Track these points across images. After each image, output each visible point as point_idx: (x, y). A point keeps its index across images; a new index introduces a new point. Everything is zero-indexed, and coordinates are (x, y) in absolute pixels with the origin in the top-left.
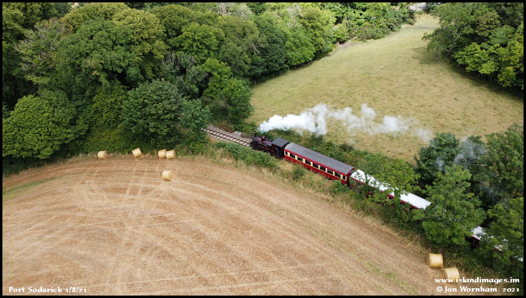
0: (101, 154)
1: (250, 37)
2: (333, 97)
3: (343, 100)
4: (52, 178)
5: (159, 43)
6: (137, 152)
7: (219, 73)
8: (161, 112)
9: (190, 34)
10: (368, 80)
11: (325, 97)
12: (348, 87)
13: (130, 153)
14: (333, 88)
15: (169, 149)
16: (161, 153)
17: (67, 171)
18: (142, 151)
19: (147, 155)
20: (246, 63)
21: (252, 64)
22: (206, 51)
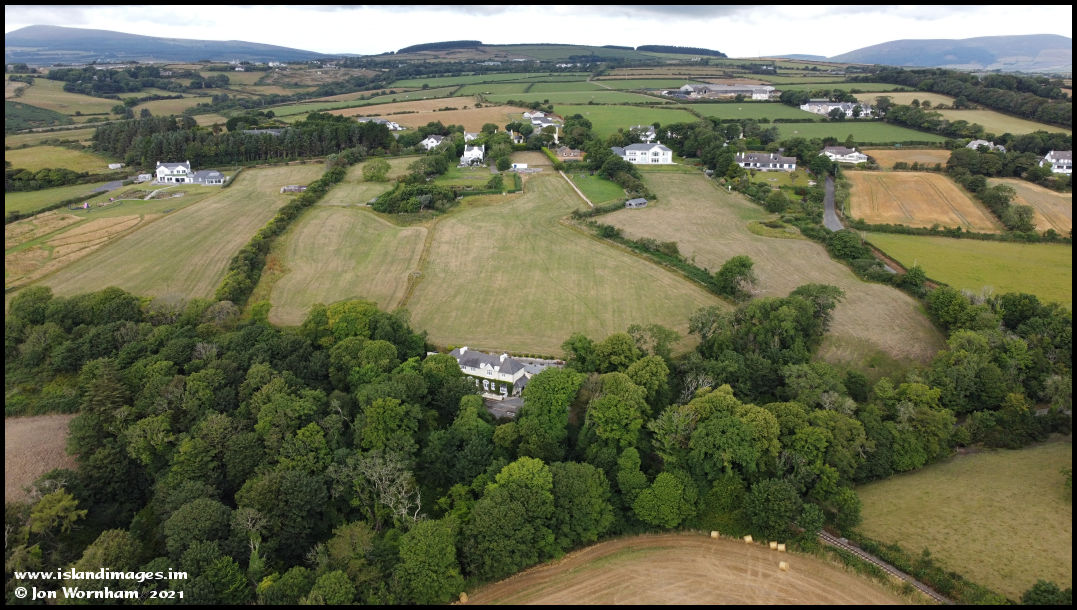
0: (714, 534)
1: (858, 442)
2: (945, 521)
3: (957, 527)
4: (673, 547)
5: (776, 442)
6: (748, 539)
7: (828, 478)
8: (783, 509)
9: (804, 437)
10: (989, 509)
11: (936, 519)
12: (964, 512)
13: (741, 538)
14: (946, 510)
15: (780, 542)
16: (773, 545)
17: (684, 543)
18: (753, 539)
19: (758, 543)
20: (852, 467)
21: (858, 468)
22: (815, 453)
